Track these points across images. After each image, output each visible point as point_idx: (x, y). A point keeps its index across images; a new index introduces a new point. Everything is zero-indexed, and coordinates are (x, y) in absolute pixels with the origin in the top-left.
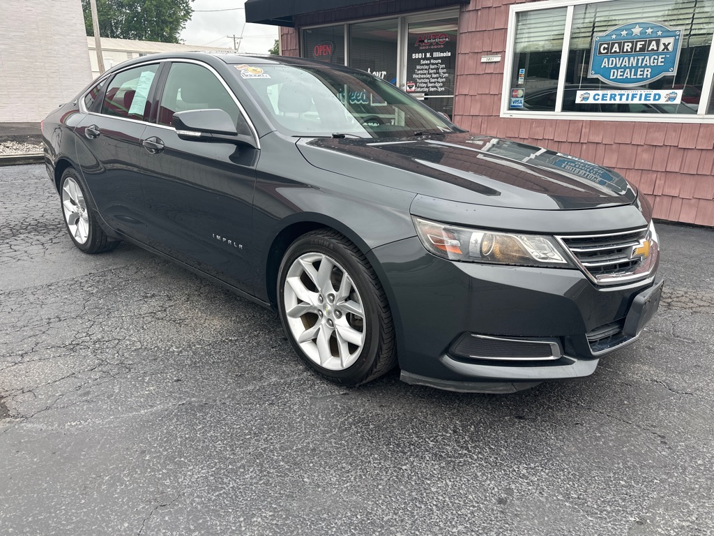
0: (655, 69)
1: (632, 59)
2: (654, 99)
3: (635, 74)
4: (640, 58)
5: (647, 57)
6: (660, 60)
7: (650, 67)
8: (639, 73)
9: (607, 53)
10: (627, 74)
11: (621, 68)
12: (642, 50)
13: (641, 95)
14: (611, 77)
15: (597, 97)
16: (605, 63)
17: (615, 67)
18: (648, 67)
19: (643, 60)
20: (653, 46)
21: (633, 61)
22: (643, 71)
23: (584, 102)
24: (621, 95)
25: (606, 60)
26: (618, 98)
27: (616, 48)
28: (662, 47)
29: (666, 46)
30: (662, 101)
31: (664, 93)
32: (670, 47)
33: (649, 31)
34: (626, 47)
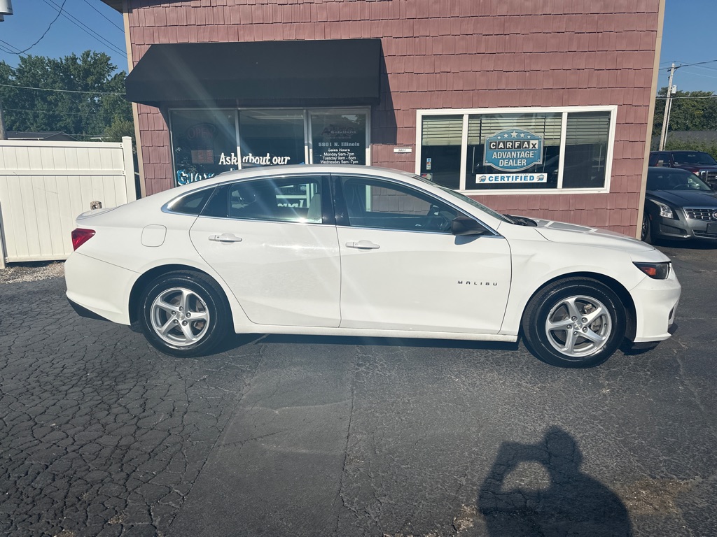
0: (529, 160)
1: (513, 153)
2: (530, 180)
3: (516, 163)
4: (519, 153)
5: (523, 152)
6: (531, 154)
7: (525, 158)
8: (519, 162)
9: (495, 148)
10: (511, 163)
11: (506, 159)
12: (519, 147)
13: (521, 177)
14: (500, 165)
15: (491, 179)
16: (495, 155)
17: (502, 158)
20: (526, 145)
22: (521, 161)
23: (482, 182)
24: (508, 177)
25: (495, 153)
26: (506, 179)
27: (501, 145)
28: (531, 146)
29: (534, 146)
30: (535, 181)
31: (536, 175)
32: (536, 146)
33: (522, 135)
34: (508, 145)
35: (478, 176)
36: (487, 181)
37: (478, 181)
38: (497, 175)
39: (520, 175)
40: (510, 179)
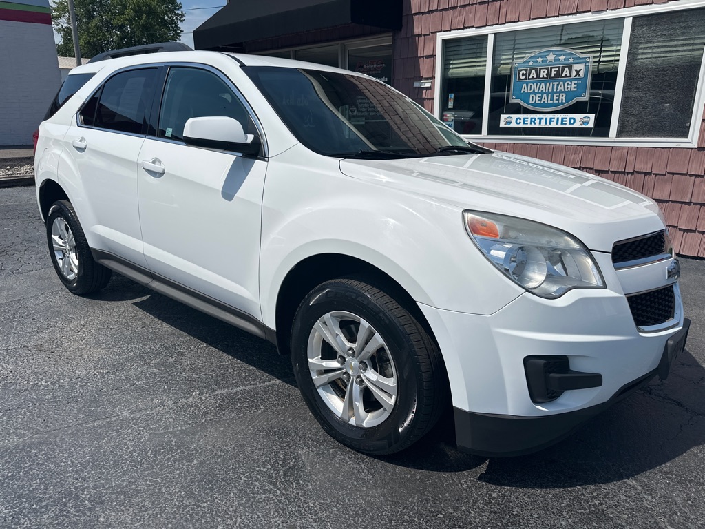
0: (569, 95)
1: (548, 84)
2: (570, 123)
3: (552, 99)
4: (556, 84)
5: (562, 83)
6: (573, 86)
7: (564, 92)
8: (555, 98)
9: (525, 79)
10: (545, 99)
11: (538, 93)
12: (557, 75)
13: (558, 119)
14: (531, 102)
15: (518, 121)
16: (524, 89)
17: (534, 93)
18: (563, 92)
19: (558, 85)
20: (566, 72)
21: (549, 87)
22: (559, 96)
23: (507, 126)
24: (540, 119)
25: (525, 85)
26: (537, 121)
27: (533, 74)
28: (574, 73)
29: (578, 73)
30: (577, 125)
31: (578, 117)
32: (582, 74)
33: (562, 58)
34: (542, 74)
35: (503, 117)
36: (513, 125)
37: (502, 124)
38: (526, 116)
39: (556, 116)
40: (543, 121)
